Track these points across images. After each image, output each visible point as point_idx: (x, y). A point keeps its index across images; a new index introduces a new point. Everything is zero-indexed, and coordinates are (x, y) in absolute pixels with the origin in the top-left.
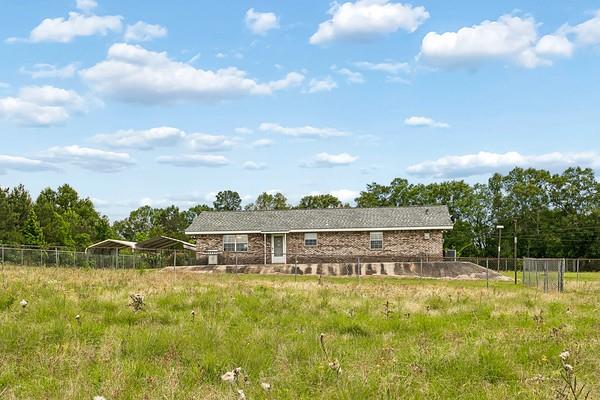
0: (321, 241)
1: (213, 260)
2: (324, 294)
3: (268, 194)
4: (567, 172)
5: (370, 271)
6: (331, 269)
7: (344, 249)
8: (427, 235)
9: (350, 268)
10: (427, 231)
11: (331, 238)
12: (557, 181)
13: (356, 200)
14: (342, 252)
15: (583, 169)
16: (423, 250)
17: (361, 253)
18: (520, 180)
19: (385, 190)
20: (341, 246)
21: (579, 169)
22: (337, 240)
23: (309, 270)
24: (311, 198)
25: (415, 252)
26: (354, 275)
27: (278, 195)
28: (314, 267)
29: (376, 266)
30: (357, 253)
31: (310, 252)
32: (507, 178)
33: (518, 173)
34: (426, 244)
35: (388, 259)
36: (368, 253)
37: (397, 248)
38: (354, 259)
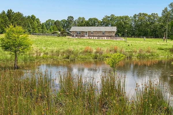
0: (94, 33)
1: (75, 36)
2: (95, 42)
3: (81, 17)
4: (152, 14)
5: (102, 38)
6: (95, 38)
8: (112, 32)
9: (99, 38)
12: (149, 17)
13: (102, 20)
14: (97, 35)
15: (155, 14)
18: (141, 16)
19: (109, 17)
21: (154, 14)
22: (97, 33)
23: (92, 38)
24: (91, 19)
25: (110, 35)
26: (99, 39)
27: (83, 18)
28: (92, 37)
29: (103, 38)
30: (100, 35)
31: (92, 35)
32: (137, 15)
33: (140, 14)
34: (112, 34)
35: (105, 36)
36: (102, 35)
37: (107, 35)
38: (99, 36)
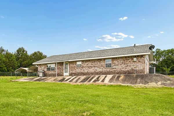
0: (83, 65)
5: (97, 80)
6: (79, 79)
7: (93, 68)
8: (135, 59)
9: (88, 78)
10: (135, 56)
11: (87, 63)
14: (92, 70)
16: (133, 67)
17: (101, 70)
20: (92, 67)
25: (128, 69)
26: (86, 82)
28: (73, 78)
31: (78, 70)
34: (135, 64)
35: (114, 73)
36: (105, 70)
37: (119, 67)
38: (97, 74)
